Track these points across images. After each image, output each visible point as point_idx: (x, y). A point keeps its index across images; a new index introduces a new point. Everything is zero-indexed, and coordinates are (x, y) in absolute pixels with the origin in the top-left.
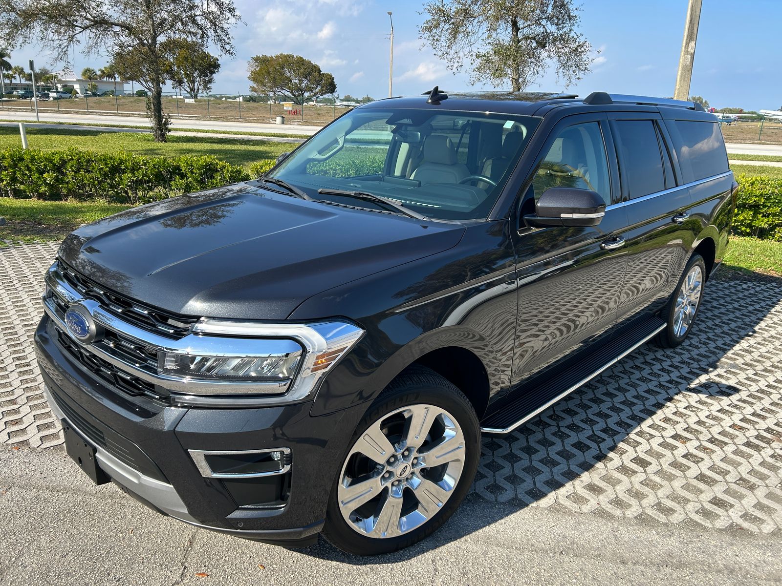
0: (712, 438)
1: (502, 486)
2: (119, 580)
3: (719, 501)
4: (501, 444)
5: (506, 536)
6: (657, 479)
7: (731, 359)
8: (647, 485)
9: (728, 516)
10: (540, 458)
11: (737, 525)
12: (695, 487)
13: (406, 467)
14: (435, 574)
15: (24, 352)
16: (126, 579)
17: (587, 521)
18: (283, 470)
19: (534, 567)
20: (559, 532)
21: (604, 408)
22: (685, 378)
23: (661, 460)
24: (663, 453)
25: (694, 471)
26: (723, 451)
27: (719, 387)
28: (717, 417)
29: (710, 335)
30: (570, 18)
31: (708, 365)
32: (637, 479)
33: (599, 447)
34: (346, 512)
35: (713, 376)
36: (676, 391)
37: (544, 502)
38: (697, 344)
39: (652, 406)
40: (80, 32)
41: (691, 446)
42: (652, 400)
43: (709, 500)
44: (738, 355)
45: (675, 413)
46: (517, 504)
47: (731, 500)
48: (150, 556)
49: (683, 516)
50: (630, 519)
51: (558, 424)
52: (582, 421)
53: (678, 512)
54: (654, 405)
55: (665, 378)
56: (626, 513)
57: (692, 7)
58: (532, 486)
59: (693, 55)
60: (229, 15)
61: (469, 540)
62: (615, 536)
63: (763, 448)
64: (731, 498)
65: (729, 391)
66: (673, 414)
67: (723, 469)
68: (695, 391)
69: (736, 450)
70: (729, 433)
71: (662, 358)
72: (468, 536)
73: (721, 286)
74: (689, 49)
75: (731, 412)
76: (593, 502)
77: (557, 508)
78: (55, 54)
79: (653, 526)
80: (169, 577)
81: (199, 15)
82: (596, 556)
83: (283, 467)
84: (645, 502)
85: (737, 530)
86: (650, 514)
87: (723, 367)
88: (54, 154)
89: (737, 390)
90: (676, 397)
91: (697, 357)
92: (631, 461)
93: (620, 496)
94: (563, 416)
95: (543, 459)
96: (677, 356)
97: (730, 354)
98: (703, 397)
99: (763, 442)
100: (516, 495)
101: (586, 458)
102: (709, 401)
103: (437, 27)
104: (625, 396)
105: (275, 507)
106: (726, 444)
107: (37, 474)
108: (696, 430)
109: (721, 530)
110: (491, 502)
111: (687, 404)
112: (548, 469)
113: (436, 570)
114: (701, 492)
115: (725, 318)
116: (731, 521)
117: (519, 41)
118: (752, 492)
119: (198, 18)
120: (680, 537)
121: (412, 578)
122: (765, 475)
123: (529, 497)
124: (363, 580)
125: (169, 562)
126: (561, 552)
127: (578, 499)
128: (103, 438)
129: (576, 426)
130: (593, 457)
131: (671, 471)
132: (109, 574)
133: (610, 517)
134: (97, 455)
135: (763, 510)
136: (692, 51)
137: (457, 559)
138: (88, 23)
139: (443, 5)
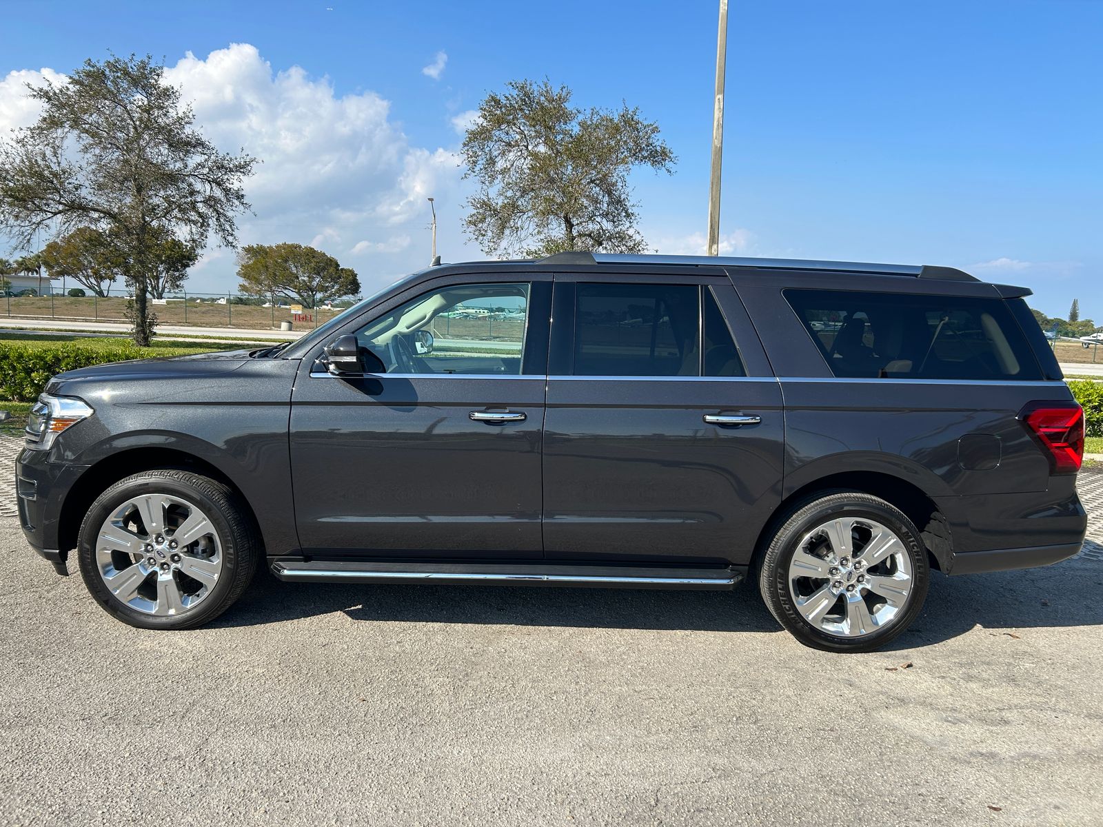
30: (628, 215)
40: (49, 218)
60: (236, 202)
78: (14, 242)
81: (201, 202)
88: (47, 350)
103: (483, 220)
117: (573, 239)
119: (200, 205)
138: (61, 207)
139: (489, 199)
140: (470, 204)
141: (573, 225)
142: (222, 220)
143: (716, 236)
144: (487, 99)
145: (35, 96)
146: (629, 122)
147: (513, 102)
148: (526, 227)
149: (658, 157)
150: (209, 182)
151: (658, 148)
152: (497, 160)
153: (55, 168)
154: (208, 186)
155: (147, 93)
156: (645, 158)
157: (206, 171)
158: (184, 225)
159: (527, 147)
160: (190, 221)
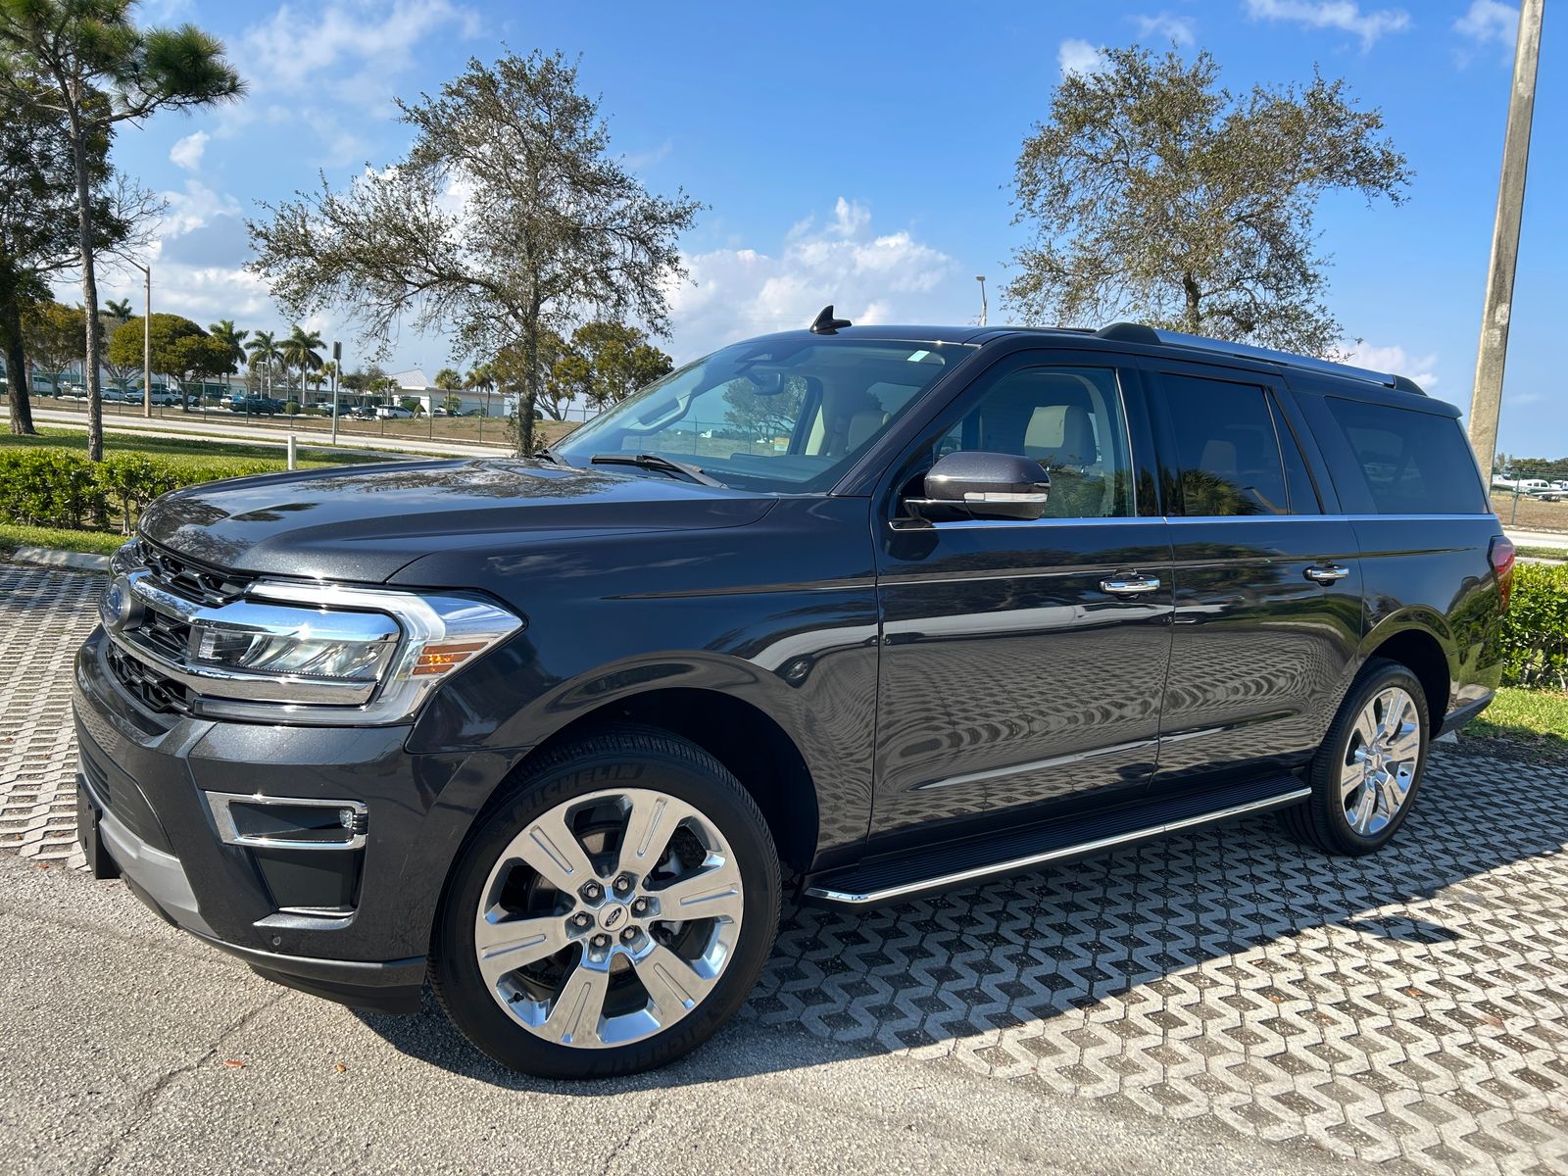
0: (1346, 1002)
1: (856, 1017)
2: (98, 1051)
3: (1297, 1099)
4: (894, 959)
5: (816, 1088)
6: (1183, 1049)
7: (1477, 887)
8: (1155, 1055)
9: (1301, 1123)
10: (959, 989)
11: (1311, 1139)
12: (1258, 1071)
13: (620, 910)
14: (646, 1123)
17: (993, 1090)
18: (349, 843)
19: (841, 1139)
20: (924, 1097)
21: (1142, 931)
22: (1349, 905)
23: (1209, 1022)
24: (1222, 1011)
25: (1271, 1046)
26: (1358, 1024)
27: (1415, 927)
28: (1381, 973)
29: (1454, 846)
30: (1306, 278)
31: (1414, 891)
32: (1140, 1044)
33: (1092, 986)
34: (491, 972)
35: (1416, 909)
36: (1317, 921)
37: (922, 1053)
38: (1412, 856)
39: (1246, 938)
40: (414, 293)
41: (1291, 1009)
42: (1252, 930)
43: (1275, 1094)
44: (1494, 882)
45: (1288, 955)
46: (872, 1047)
47: (1324, 1101)
48: (166, 1028)
49: (1203, 1110)
50: (1084, 1099)
51: (1028, 943)
52: (1082, 945)
53: (1194, 1103)
54: (1251, 939)
55: (1304, 900)
56: (1084, 1089)
57: (1499, 239)
58: (915, 1026)
59: (1505, 331)
60: (666, 268)
61: (742, 1085)
62: (1035, 1119)
63: (1452, 1031)
64: (1326, 1098)
65: (1435, 936)
67: (1340, 1052)
68: (1358, 927)
69: (1387, 1027)
70: (1389, 999)
71: (1318, 869)
72: (743, 1079)
73: (1531, 773)
74: (1498, 318)
75: (1416, 968)
76: (1025, 1064)
77: (948, 1066)
78: (368, 327)
79: (1126, 1117)
80: (180, 1060)
81: (617, 269)
82: (977, 1143)
83: (352, 838)
84: (1132, 1079)
85: (1306, 1148)
86: (1132, 1098)
87: (1446, 898)
89: (1452, 936)
90: (1308, 931)
91: (1399, 876)
92: (1146, 1015)
93: (1087, 1063)
94: (1045, 933)
95: (964, 991)
96: (1354, 870)
97: (1477, 879)
98: (1368, 938)
99: (1461, 1022)
100: (876, 1034)
101: (1055, 1000)
102: (1379, 945)
103: (1037, 287)
104: (1198, 919)
105: (333, 914)
106: (1372, 1015)
107: (55, 901)
108: (1317, 986)
109: (1269, 1143)
110: (818, 1038)
111: (1325, 945)
112: (964, 1006)
113: (650, 1117)
114: (1267, 1081)
115: (1506, 824)
116: (1302, 1132)
117: (1199, 319)
118: (1381, 1096)
119: (614, 274)
120: (1172, 1139)
122: (1428, 1073)
123: (899, 1041)
125: (191, 1040)
126: (910, 1127)
127: (998, 1056)
128: (107, 786)
129: (1065, 950)
130: (1069, 1000)
131: (1221, 1041)
132: (86, 1041)
133: (1046, 1090)
134: (101, 822)
135: (1389, 1126)
136: (1504, 322)
138: (428, 277)
139: (1051, 252)
140: (1018, 261)
141: (1200, 296)
142: (647, 296)
143: (1509, 287)
144: (1062, 85)
145: (409, 120)
146: (1324, 108)
147: (1108, 85)
149: (1374, 172)
150: (630, 239)
151: (1377, 154)
152: (1074, 187)
153: (424, 220)
154: (629, 247)
155: (550, 108)
156: (1349, 174)
157: (627, 222)
158: (587, 301)
159: (1126, 163)
160: (596, 297)
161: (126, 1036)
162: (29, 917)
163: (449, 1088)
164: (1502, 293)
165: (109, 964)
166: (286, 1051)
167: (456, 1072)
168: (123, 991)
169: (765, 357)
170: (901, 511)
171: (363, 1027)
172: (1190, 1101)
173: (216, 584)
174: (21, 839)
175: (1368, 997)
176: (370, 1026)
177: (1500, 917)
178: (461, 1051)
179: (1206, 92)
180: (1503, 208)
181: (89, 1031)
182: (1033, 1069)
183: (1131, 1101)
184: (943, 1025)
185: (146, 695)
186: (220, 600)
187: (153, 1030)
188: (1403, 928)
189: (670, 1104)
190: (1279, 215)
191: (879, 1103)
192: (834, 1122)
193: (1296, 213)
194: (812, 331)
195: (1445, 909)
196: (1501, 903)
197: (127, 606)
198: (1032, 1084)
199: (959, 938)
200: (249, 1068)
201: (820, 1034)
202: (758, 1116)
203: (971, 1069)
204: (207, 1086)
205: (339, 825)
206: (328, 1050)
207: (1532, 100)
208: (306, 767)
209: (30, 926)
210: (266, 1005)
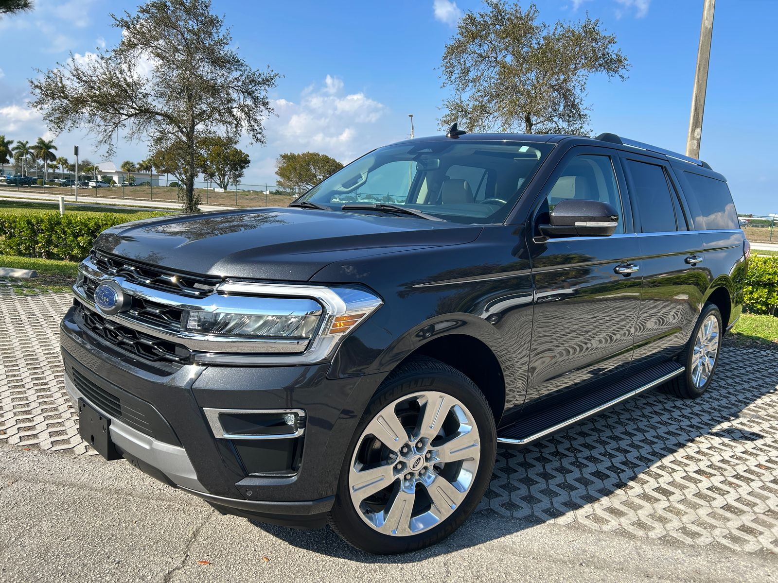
0: (737, 475)
1: (518, 503)
2: (119, 563)
3: (748, 528)
4: (517, 469)
5: (522, 546)
6: (681, 507)
7: (753, 411)
8: (671, 511)
9: (758, 541)
10: (558, 483)
11: (767, 550)
12: (722, 516)
13: (420, 459)
14: (447, 576)
15: (43, 374)
16: (126, 562)
17: (608, 539)
18: (297, 433)
19: (552, 575)
20: (578, 546)
21: (623, 444)
22: (707, 424)
23: (684, 491)
24: (686, 485)
25: (719, 501)
26: (750, 486)
27: (742, 433)
28: (742, 458)
29: (731, 390)
30: (580, 116)
31: (729, 415)
32: (660, 506)
33: (619, 476)
34: (357, 498)
35: (735, 423)
36: (698, 434)
37: (561, 520)
38: (717, 397)
39: (673, 445)
40: (125, 119)
41: (716, 481)
42: (673, 440)
43: (737, 527)
44: (760, 408)
45: (698, 452)
46: (533, 520)
47: (760, 528)
48: (152, 544)
49: (710, 540)
50: (654, 540)
51: (575, 455)
52: (601, 454)
53: (705, 536)
54: (676, 445)
55: (685, 423)
56: (650, 534)
57: (696, 97)
58: (549, 506)
59: (699, 141)
60: (263, 108)
61: (483, 548)
62: (638, 554)
64: (760, 527)
65: (753, 437)
66: (695, 452)
67: (751, 501)
68: (716, 434)
69: (763, 486)
70: (755, 472)
71: (682, 406)
72: (482, 544)
73: (739, 352)
74: (695, 135)
75: (756, 454)
76: (614, 522)
77: (575, 526)
78: (100, 137)
79: (679, 547)
80: (170, 563)
81: (236, 108)
82: (618, 570)
83: (297, 430)
84: (669, 526)
85: (768, 554)
86: (675, 536)
87: (745, 417)
88: (90, 219)
89: (761, 437)
90: (698, 439)
91: (718, 407)
92: (653, 490)
93: (642, 519)
94: (580, 449)
95: (560, 484)
96: (697, 406)
97: (752, 406)
98: (726, 440)
100: (533, 512)
101: (606, 485)
102: (732, 443)
104: (645, 436)
105: (285, 475)
106: (752, 480)
107: (45, 471)
108: (720, 468)
109: (750, 554)
110: (506, 518)
111: (709, 445)
112: (566, 492)
113: (448, 572)
114: (728, 520)
115: (745, 378)
116: (761, 546)
119: (235, 111)
120: (708, 557)
121: (423, 578)
123: (546, 515)
124: (371, 576)
125: (171, 550)
126: (581, 564)
127: (598, 519)
128: (119, 406)
129: (594, 458)
130: (613, 485)
131: (695, 501)
132: (108, 557)
133: (633, 537)
134: (111, 427)
136: (698, 137)
137: (470, 563)
138: (133, 111)
139: (461, 102)
140: (445, 106)
141: (532, 125)
142: (252, 122)
143: (700, 120)
144: (464, 18)
145: (118, 25)
146: (590, 33)
147: (487, 18)
148: (492, 126)
149: (612, 64)
150: (243, 92)
151: (614, 56)
152: (471, 70)
153: (129, 80)
154: (242, 96)
155: (197, 20)
156: (601, 65)
157: (240, 83)
158: (222, 125)
159: (496, 58)
160: (226, 122)
161: (131, 550)
162: (35, 481)
163: (332, 566)
164: (697, 124)
165: (98, 507)
166: (229, 552)
167: (331, 556)
168: (114, 523)
169: (426, 150)
170: (537, 233)
171: (264, 533)
172: (702, 535)
173: (190, 283)
174: (5, 433)
175: (745, 471)
176: (268, 532)
177: (774, 425)
178: (326, 542)
179: (535, 24)
180: (698, 82)
181: (107, 551)
182: (620, 525)
183: (676, 538)
184: (561, 504)
185: (139, 351)
186: (197, 293)
187: (145, 546)
188: (737, 434)
189: (453, 563)
190: (570, 86)
191: (558, 552)
192: (543, 565)
193: (578, 84)
194: (447, 136)
195: (747, 423)
196: (769, 418)
197: (120, 298)
198: (622, 533)
199: (541, 455)
200: (214, 564)
201: (505, 515)
202: (502, 565)
203: (590, 528)
204: (195, 578)
205: (284, 423)
206: (253, 549)
207: (712, 29)
208: (266, 391)
209: (40, 486)
210: (202, 525)
